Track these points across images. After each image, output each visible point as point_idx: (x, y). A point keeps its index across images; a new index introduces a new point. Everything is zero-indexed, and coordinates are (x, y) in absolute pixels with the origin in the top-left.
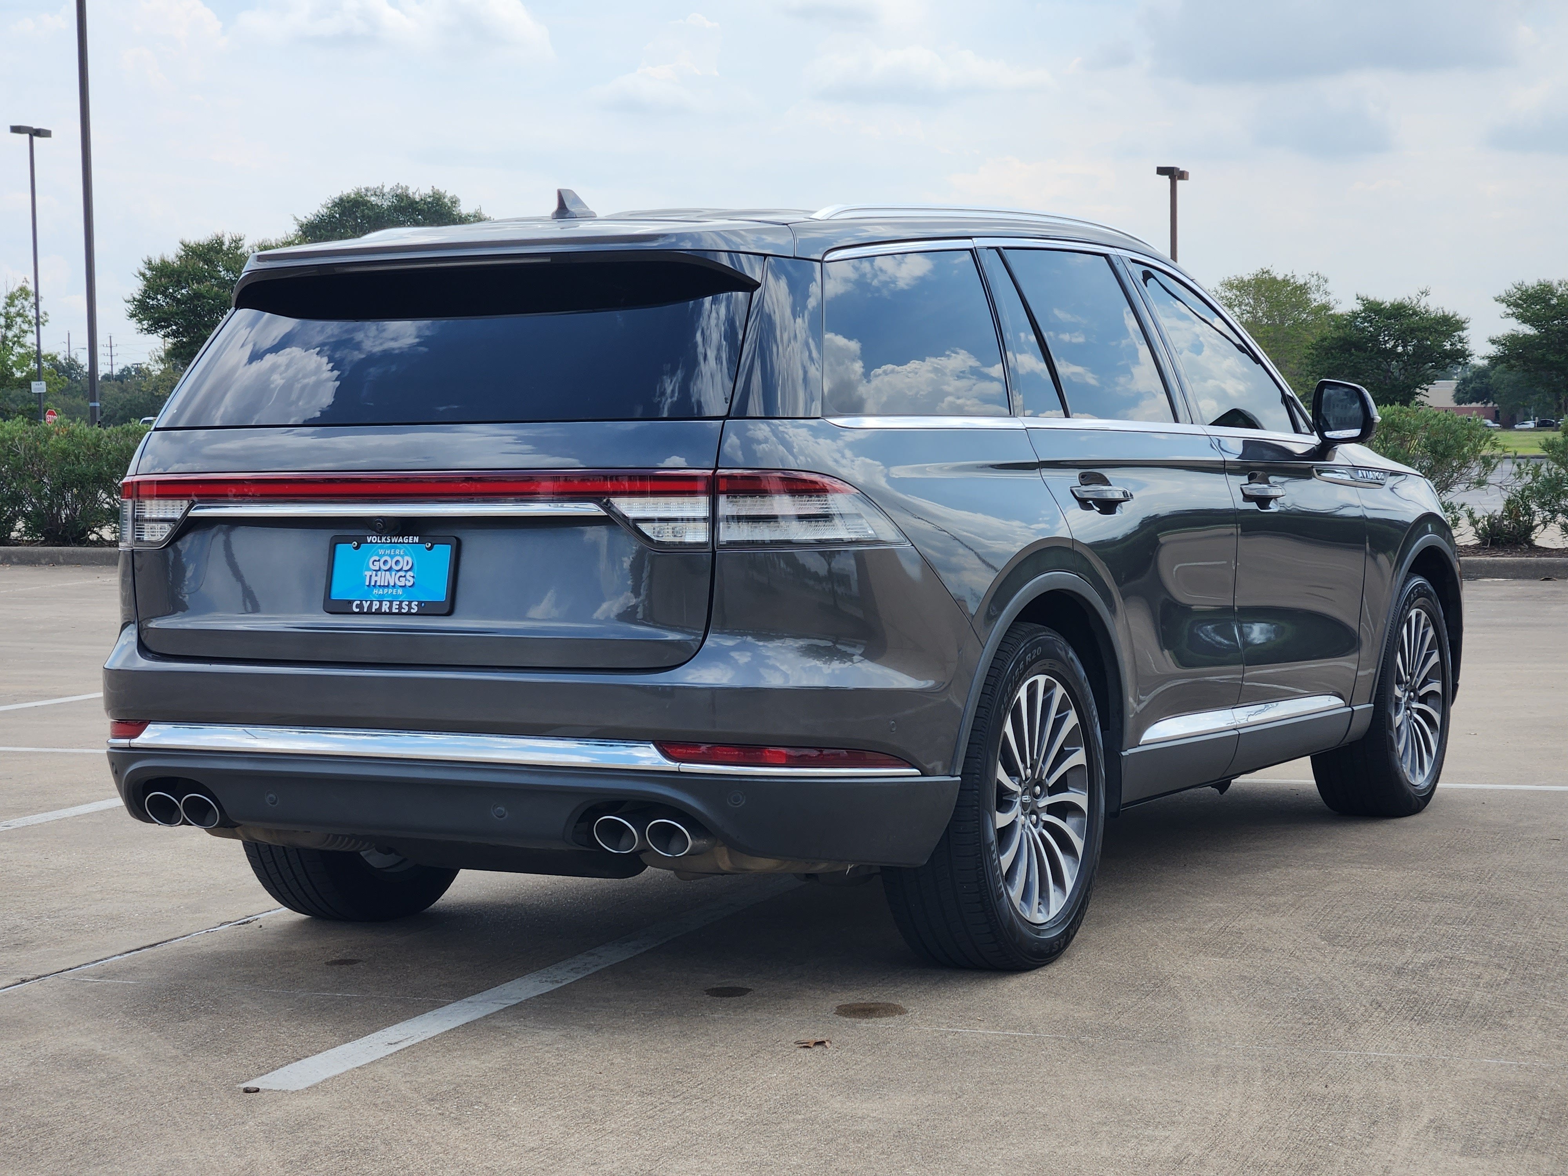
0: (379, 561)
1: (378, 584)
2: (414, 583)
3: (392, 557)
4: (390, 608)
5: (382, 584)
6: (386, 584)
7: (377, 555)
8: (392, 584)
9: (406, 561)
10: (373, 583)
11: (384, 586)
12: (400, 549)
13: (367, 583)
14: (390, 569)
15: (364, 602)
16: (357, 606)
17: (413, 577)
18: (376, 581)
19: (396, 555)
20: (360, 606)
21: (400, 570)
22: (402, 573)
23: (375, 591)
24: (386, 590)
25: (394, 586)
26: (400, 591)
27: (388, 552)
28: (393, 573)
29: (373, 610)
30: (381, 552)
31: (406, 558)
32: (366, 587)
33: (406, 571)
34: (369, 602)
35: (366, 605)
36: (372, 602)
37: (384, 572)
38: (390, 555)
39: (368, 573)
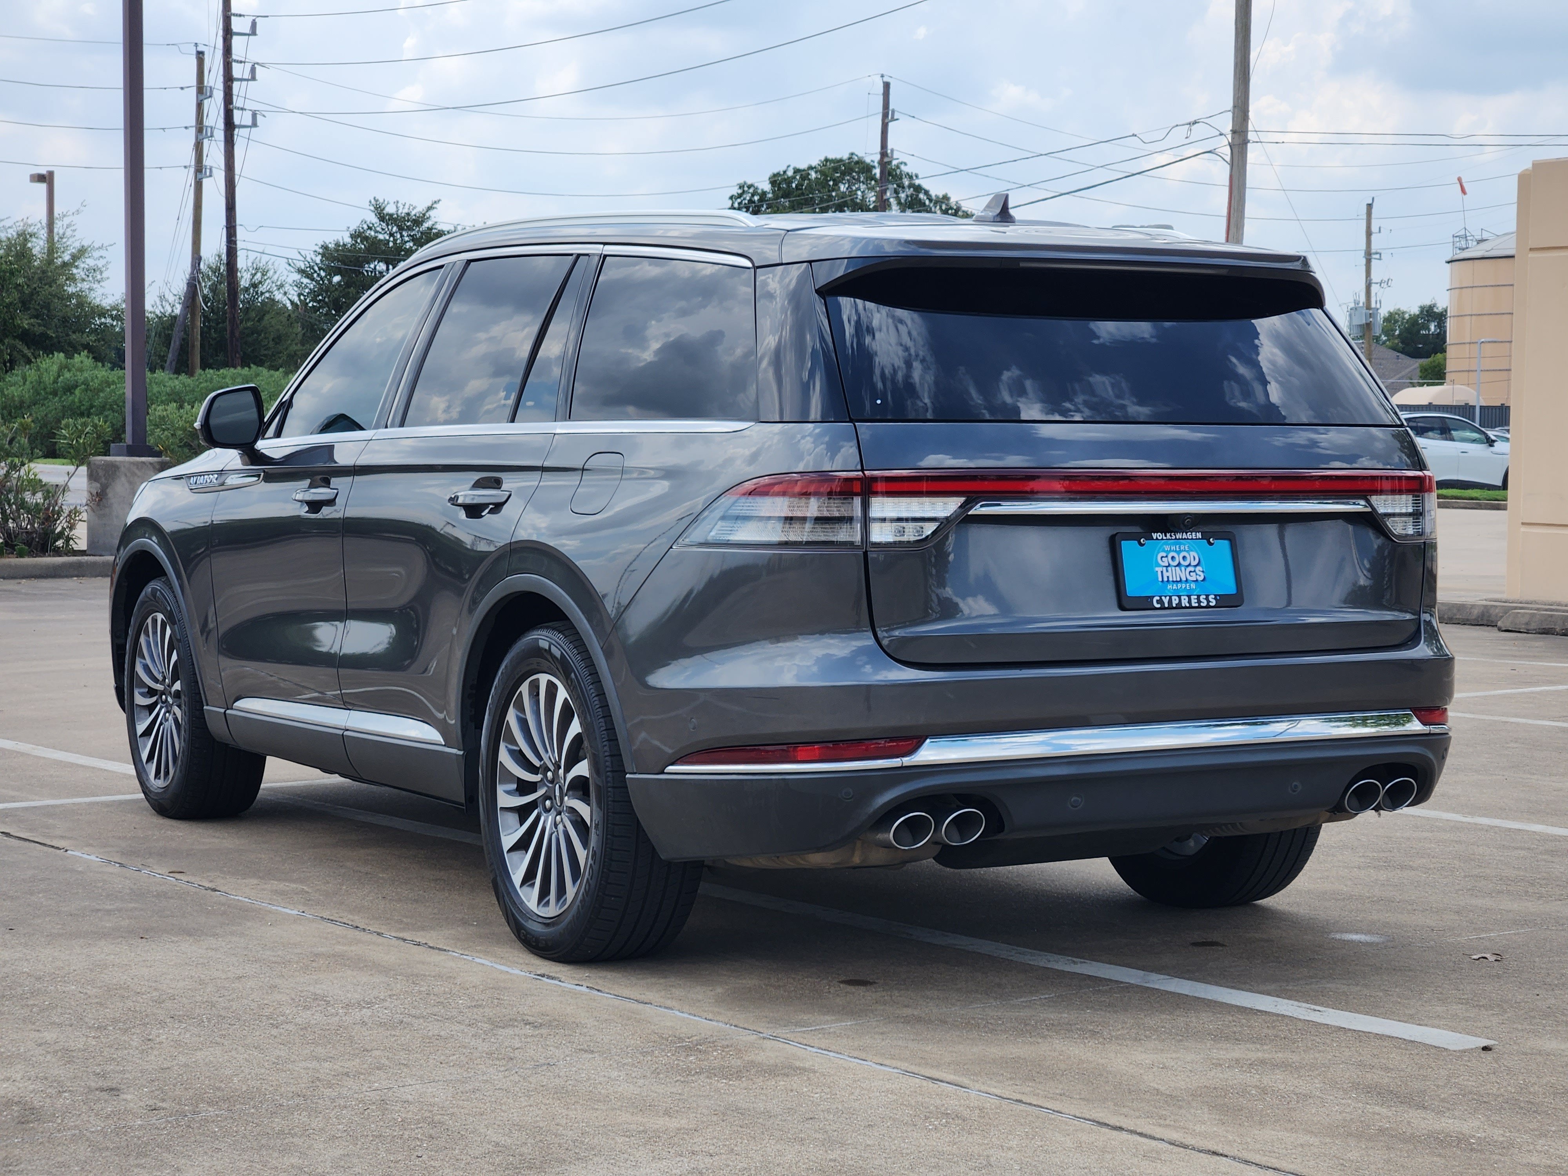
0: (1167, 556)
1: (1171, 579)
2: (1205, 577)
3: (1178, 553)
4: (1190, 601)
5: (1175, 580)
6: (1178, 579)
7: (1164, 551)
8: (1184, 579)
9: (1192, 557)
10: (1165, 579)
11: (1177, 581)
12: (1185, 545)
13: (1160, 579)
14: (1179, 565)
15: (1163, 598)
16: (1158, 602)
17: (1203, 572)
18: (1168, 577)
19: (1181, 551)
20: (1160, 601)
21: (1189, 565)
22: (1192, 569)
23: (1170, 587)
24: (1179, 585)
25: (1187, 580)
26: (1193, 586)
27: (1173, 548)
28: (1183, 568)
29: (1174, 605)
30: (1167, 548)
31: (1192, 554)
32: (1160, 583)
33: (1195, 566)
34: (1168, 598)
35: (1166, 600)
36: (1170, 597)
37: (1173, 568)
38: (1176, 551)
39: (1159, 569)
